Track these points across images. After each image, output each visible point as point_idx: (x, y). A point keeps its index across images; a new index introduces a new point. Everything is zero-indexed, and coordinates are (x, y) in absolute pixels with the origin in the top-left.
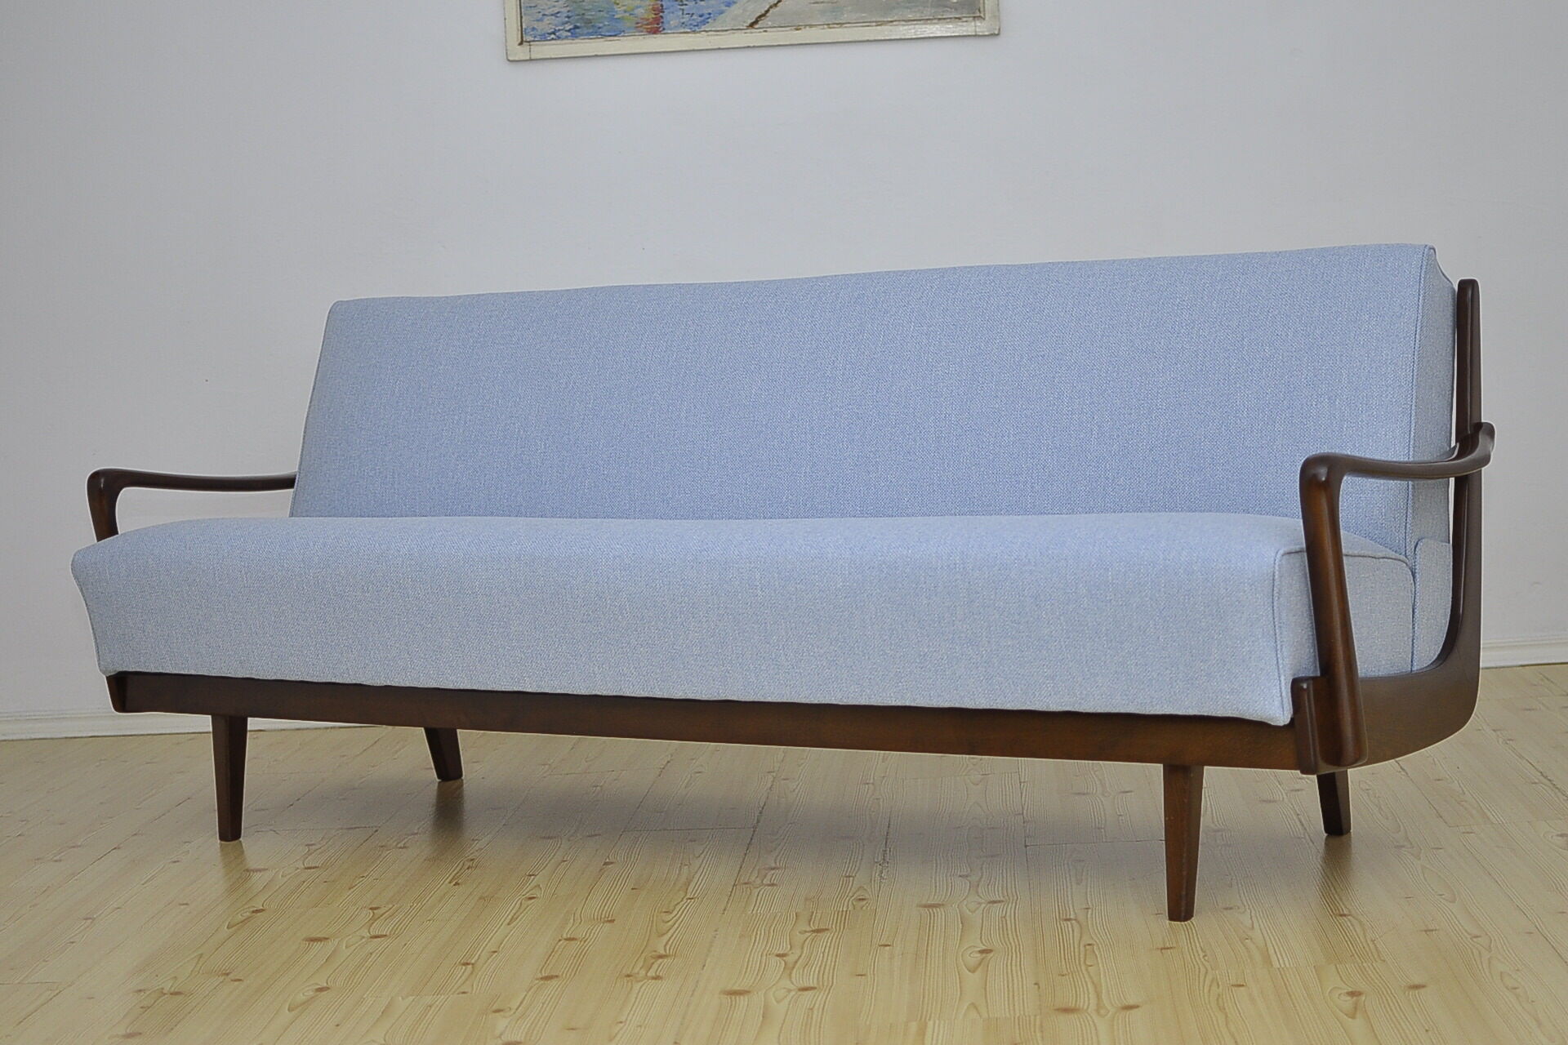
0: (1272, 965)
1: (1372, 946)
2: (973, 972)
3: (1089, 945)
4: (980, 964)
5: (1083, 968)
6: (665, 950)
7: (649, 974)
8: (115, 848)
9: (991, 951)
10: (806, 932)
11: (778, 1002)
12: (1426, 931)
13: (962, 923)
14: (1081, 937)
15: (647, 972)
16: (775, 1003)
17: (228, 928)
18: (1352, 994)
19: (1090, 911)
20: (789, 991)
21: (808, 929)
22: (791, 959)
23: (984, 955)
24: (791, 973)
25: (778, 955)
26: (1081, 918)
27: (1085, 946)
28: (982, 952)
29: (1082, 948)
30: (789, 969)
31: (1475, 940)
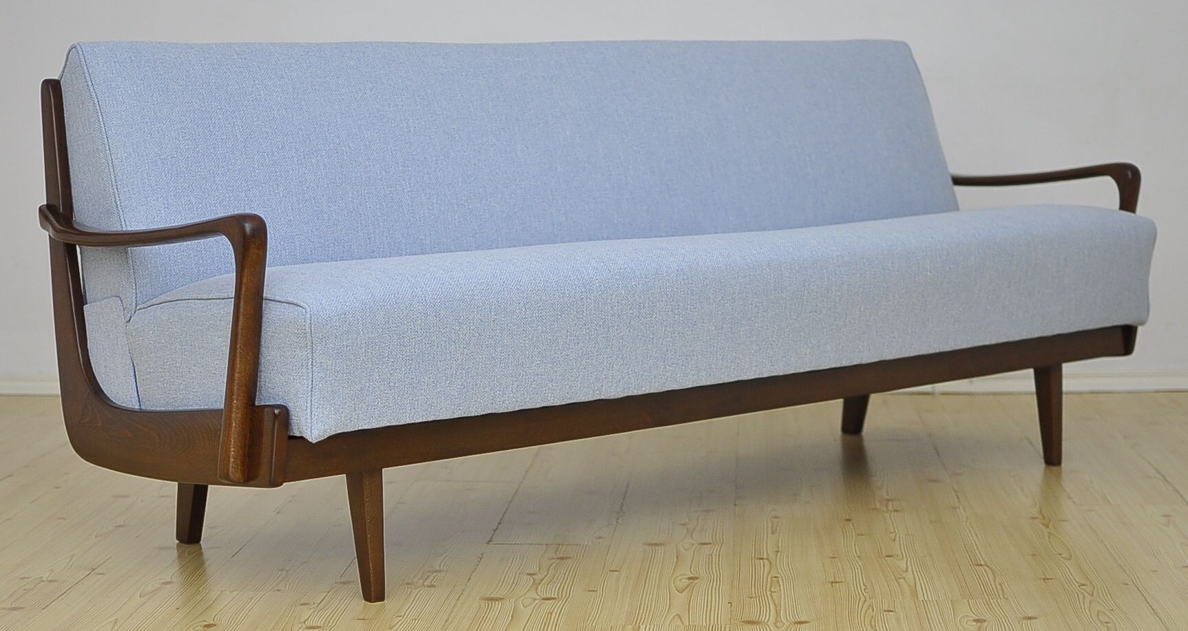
0: (918, 598)
1: (999, 587)
2: (682, 592)
3: (776, 577)
4: (687, 587)
5: (768, 593)
6: (440, 566)
7: (425, 584)
8: (9, 476)
9: (697, 578)
10: (553, 558)
11: (525, 607)
12: (1044, 580)
13: (677, 558)
14: (770, 571)
15: (424, 582)
16: (523, 608)
17: (96, 537)
18: (977, 621)
19: (779, 554)
20: (535, 599)
21: (555, 557)
22: (538, 577)
23: (691, 581)
24: (537, 588)
25: (528, 574)
26: (772, 557)
27: (772, 578)
28: (689, 579)
29: (769, 579)
30: (536, 584)
31: (1082, 587)
